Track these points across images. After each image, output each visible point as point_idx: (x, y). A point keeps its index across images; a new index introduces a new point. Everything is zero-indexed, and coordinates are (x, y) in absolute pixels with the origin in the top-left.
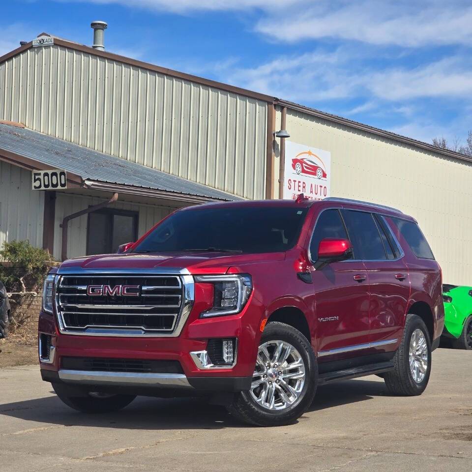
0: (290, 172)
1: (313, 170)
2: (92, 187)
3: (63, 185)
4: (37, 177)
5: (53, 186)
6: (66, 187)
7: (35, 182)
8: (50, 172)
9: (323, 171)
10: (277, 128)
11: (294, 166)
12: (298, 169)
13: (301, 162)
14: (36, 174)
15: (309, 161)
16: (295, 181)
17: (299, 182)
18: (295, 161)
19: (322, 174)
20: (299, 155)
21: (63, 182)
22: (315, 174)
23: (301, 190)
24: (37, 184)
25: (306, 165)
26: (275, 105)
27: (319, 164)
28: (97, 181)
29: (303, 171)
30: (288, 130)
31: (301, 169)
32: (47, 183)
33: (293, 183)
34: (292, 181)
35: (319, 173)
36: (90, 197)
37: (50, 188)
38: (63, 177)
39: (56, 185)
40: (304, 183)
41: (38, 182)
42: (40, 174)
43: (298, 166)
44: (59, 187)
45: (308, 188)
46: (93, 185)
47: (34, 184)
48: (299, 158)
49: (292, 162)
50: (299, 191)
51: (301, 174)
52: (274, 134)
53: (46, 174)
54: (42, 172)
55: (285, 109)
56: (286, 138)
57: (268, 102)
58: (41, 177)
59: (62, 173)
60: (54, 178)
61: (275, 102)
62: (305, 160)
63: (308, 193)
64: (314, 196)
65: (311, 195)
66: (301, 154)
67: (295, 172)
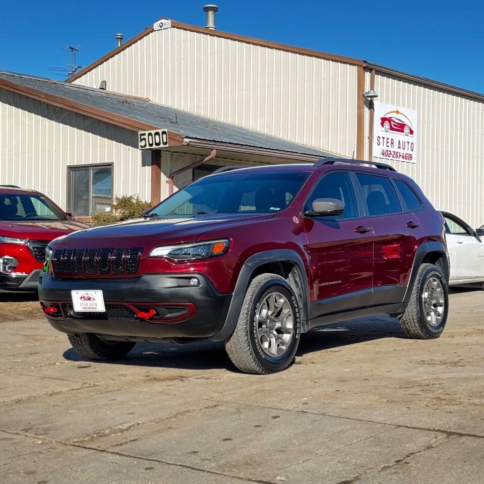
0: (378, 130)
1: (400, 127)
3: (165, 144)
4: (142, 137)
5: (157, 144)
6: (167, 145)
7: (141, 141)
8: (153, 132)
9: (410, 128)
10: (367, 88)
11: (382, 124)
12: (387, 127)
13: (390, 120)
14: (141, 135)
15: (397, 119)
16: (383, 138)
17: (388, 139)
18: (384, 120)
19: (409, 131)
20: (387, 114)
21: (165, 141)
22: (402, 131)
23: (390, 146)
24: (143, 143)
25: (394, 123)
26: (364, 68)
27: (406, 122)
28: (195, 138)
29: (392, 129)
30: (378, 90)
31: (389, 127)
32: (151, 143)
33: (382, 139)
35: (406, 130)
36: (194, 156)
37: (154, 146)
38: (164, 135)
39: (159, 144)
40: (392, 139)
41: (143, 141)
42: (144, 134)
43: (387, 124)
44: (162, 145)
45: (396, 144)
46: (191, 142)
47: (140, 144)
48: (387, 116)
49: (380, 121)
50: (388, 146)
51: (390, 131)
52: (364, 95)
53: (150, 134)
54: (147, 133)
55: (373, 71)
56: (375, 98)
57: (358, 65)
58: (146, 137)
59: (164, 133)
60: (157, 136)
61: (365, 65)
62: (393, 119)
63: (396, 149)
64: (401, 151)
65: (399, 150)
66: (389, 113)
67: (383, 129)
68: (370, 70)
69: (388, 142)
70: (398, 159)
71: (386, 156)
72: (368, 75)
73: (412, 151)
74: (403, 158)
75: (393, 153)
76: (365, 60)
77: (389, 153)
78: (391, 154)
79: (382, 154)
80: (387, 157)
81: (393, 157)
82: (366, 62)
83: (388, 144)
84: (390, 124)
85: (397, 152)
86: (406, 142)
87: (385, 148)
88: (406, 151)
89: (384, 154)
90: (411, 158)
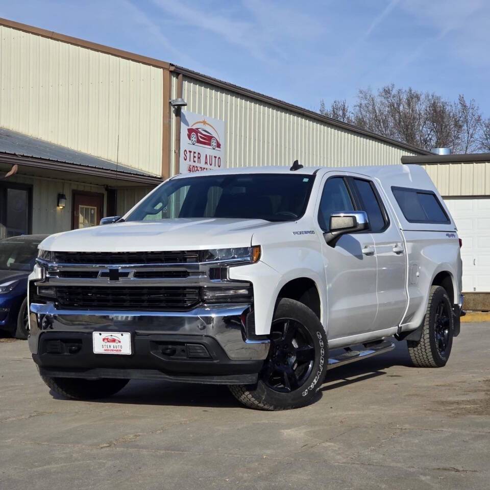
9: (217, 141)
11: (189, 137)
12: (194, 139)
17: (195, 153)
19: (216, 144)
23: (197, 161)
25: (201, 135)
31: (196, 140)
33: (188, 153)
35: (214, 143)
49: (187, 132)
52: (170, 102)
55: (180, 76)
57: (164, 68)
61: (172, 69)
62: (199, 130)
63: (202, 164)
64: (208, 167)
65: (206, 166)
66: (196, 123)
72: (174, 80)
73: (219, 167)
76: (172, 63)
77: (196, 169)
78: (198, 170)
79: (189, 170)
82: (172, 65)
84: (197, 136)
85: (204, 168)
86: (213, 157)
87: (192, 164)
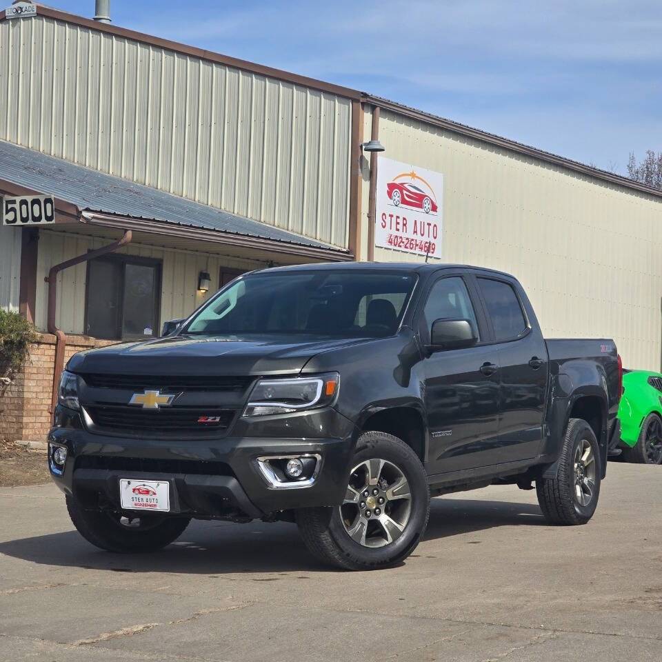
0: (384, 203)
1: (417, 200)
2: (94, 220)
3: (48, 219)
4: (10, 206)
5: (34, 219)
6: (53, 222)
7: (7, 213)
8: (29, 199)
9: (432, 201)
10: (366, 137)
11: (390, 194)
12: (397, 199)
13: (401, 187)
14: (8, 202)
15: (412, 186)
16: (391, 216)
18: (392, 187)
19: (430, 206)
20: (397, 177)
21: (49, 214)
22: (420, 206)
23: (401, 230)
24: (11, 216)
25: (408, 193)
26: (363, 104)
27: (427, 192)
28: (101, 212)
29: (404, 202)
30: (382, 140)
31: (400, 199)
32: (24, 215)
33: (388, 218)
34: (387, 216)
35: (427, 206)
36: (89, 238)
37: (30, 222)
38: (49, 205)
39: (39, 218)
40: (404, 219)
41: (12, 214)
42: (14, 202)
43: (397, 195)
44: (43, 221)
46: (94, 218)
47: (5, 217)
48: (398, 182)
49: (387, 189)
50: (398, 230)
51: (401, 205)
53: (24, 202)
54: (18, 199)
56: (378, 152)
58: (17, 206)
59: (48, 201)
60: (36, 207)
62: (406, 185)
63: (410, 235)
64: (418, 237)
65: (414, 237)
66: (400, 176)
67: (391, 202)
68: (373, 108)
69: (398, 223)
70: (412, 251)
71: (395, 245)
73: (435, 238)
74: (421, 248)
75: (406, 241)
77: (399, 240)
78: (403, 243)
79: (389, 242)
80: (397, 248)
81: (406, 247)
83: (399, 227)
85: (413, 240)
88: (425, 239)
89: (391, 242)
90: (434, 249)
